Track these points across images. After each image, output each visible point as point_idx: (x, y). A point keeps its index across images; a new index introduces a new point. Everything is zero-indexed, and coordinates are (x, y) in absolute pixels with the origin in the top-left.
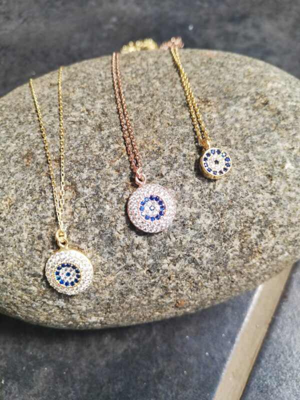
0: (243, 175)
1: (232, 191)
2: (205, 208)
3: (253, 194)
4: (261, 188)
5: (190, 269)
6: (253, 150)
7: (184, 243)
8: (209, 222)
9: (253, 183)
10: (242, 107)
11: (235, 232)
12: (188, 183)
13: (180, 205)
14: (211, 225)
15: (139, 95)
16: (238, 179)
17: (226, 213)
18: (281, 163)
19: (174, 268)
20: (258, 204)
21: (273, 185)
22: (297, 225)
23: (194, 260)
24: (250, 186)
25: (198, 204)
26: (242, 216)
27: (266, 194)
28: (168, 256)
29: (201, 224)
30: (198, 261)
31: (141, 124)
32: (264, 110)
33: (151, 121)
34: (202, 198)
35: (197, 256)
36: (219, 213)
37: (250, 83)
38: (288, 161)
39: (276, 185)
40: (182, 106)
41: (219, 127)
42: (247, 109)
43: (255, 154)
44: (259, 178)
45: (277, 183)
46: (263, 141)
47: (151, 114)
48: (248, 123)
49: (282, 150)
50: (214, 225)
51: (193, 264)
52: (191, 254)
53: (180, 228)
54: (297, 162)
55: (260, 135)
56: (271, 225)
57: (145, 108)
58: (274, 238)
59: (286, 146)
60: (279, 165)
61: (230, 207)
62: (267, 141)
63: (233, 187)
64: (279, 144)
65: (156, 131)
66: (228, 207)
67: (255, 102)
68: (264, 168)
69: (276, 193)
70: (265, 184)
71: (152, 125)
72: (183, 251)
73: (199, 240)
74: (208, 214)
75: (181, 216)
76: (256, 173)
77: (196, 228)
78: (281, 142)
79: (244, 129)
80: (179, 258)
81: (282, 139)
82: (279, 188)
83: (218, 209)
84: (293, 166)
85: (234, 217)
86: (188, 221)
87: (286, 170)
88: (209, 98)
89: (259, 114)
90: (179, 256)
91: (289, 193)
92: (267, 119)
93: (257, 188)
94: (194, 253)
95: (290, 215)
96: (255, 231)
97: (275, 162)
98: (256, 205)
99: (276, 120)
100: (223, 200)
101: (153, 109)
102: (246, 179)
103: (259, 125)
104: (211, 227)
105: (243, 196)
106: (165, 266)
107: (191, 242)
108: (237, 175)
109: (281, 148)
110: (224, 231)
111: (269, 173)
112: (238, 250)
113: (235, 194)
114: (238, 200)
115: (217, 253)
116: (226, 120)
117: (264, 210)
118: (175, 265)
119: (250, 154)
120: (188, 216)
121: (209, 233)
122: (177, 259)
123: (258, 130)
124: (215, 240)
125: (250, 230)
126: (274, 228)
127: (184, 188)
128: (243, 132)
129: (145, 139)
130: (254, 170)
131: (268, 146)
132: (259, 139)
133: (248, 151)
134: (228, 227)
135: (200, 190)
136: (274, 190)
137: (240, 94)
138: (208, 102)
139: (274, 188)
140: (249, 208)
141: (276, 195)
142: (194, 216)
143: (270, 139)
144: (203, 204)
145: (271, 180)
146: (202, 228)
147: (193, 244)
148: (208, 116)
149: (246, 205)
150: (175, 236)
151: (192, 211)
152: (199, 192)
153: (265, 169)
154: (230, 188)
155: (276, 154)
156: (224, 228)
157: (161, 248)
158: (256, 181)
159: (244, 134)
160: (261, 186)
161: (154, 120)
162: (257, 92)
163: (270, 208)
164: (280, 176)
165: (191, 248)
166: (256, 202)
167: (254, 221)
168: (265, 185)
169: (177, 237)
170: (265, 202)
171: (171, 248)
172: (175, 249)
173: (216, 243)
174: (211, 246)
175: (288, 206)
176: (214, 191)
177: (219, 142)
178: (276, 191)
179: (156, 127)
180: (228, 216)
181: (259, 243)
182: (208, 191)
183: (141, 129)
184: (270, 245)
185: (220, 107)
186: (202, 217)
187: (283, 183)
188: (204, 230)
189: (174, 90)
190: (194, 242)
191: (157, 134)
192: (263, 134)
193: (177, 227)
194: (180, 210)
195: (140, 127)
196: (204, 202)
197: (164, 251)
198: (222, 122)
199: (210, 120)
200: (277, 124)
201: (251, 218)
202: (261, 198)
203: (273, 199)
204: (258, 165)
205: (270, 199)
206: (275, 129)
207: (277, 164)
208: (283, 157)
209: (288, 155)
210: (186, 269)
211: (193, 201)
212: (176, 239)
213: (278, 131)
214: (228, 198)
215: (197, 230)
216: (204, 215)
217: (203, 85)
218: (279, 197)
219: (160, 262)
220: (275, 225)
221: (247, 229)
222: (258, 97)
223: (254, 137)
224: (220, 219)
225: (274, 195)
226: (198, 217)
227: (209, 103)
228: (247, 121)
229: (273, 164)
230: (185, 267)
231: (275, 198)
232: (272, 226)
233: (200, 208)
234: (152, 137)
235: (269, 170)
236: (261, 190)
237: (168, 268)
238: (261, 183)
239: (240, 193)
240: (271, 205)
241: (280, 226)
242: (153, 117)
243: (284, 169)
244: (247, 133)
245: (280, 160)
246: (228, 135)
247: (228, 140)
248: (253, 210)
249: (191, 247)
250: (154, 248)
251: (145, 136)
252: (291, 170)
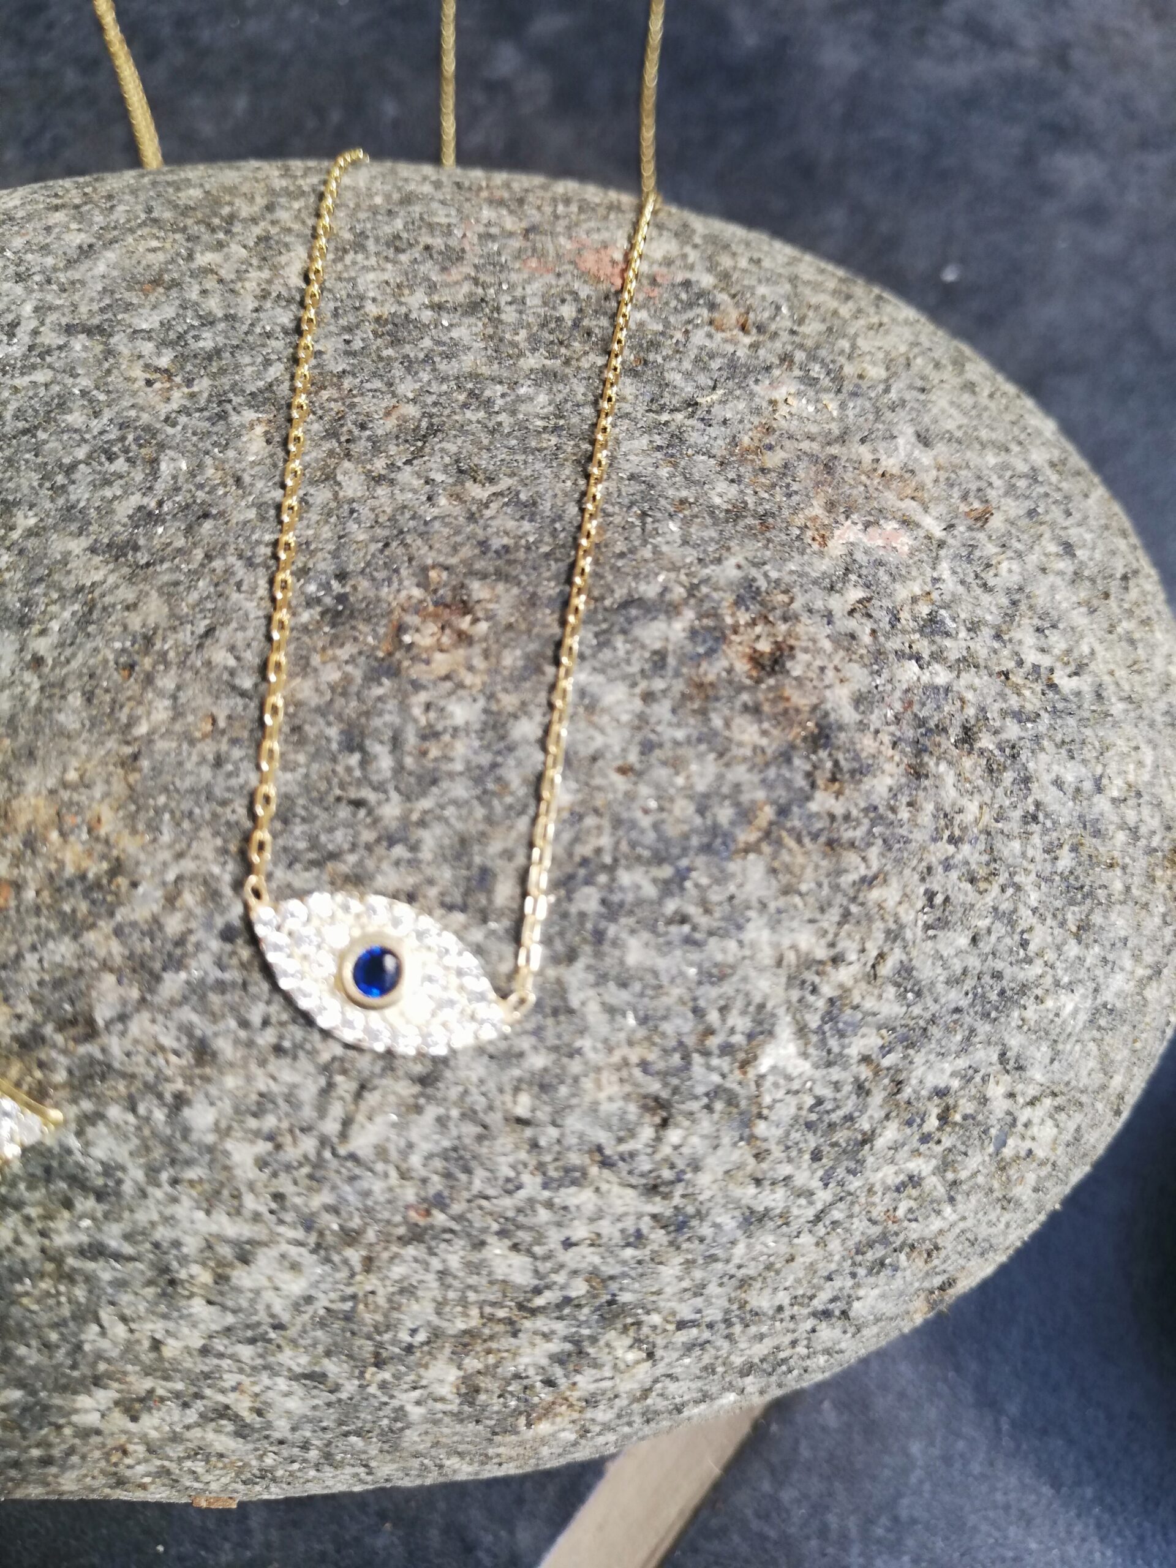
0: (508, 1088)
1: (438, 1164)
2: (281, 1222)
3: (545, 1186)
4: (598, 1158)
5: (210, 1436)
6: (598, 955)
7: (167, 1352)
8: (296, 1286)
9: (553, 1132)
10: (624, 677)
11: (437, 1336)
12: (213, 1091)
13: (158, 1194)
14: (309, 1299)
15: (136, 500)
16: (480, 1103)
17: (392, 1259)
18: (738, 1039)
19: (132, 1426)
20: (566, 1233)
21: (666, 1150)
22: (787, 1314)
23: (223, 1412)
24: (534, 1145)
25: (250, 1203)
26: (473, 1280)
27: (616, 1189)
28: (96, 1385)
29: (257, 1292)
30: (249, 1417)
31: (75, 700)
32: (746, 708)
33: (133, 687)
34: (275, 1175)
35: (242, 1406)
36: (355, 1256)
37: (736, 513)
38: (785, 1030)
39: (685, 1150)
40: (323, 614)
41: (460, 790)
42: (648, 697)
43: (602, 979)
44: (594, 1108)
45: (695, 1140)
46: (671, 906)
47: (148, 640)
48: (621, 783)
49: (761, 970)
50: (322, 1302)
51: (224, 1422)
52: (208, 1392)
53: (150, 1292)
54: (842, 1035)
55: (666, 872)
56: (629, 1320)
57: (127, 594)
58: (649, 1363)
59: (794, 947)
60: (727, 1049)
61: (416, 1235)
62: (693, 910)
63: (446, 1143)
64: (757, 931)
65: (135, 757)
66: (402, 1231)
67: (711, 653)
68: (634, 1059)
69: (679, 1190)
70: (620, 1140)
71: (123, 716)
72: (167, 1378)
73: (246, 1352)
74: (294, 1251)
75: (157, 1245)
76: (587, 1084)
77: (230, 1303)
78: (775, 924)
79: (590, 821)
80: (148, 1400)
81: (781, 902)
82: (697, 1168)
83: (350, 1237)
84: (805, 1055)
85: (431, 1278)
86: (195, 1269)
87: (762, 1077)
88: (478, 590)
89: (708, 738)
90: (151, 1392)
91: (752, 1190)
92: (740, 773)
93: (575, 1158)
94: (223, 1391)
95: (744, 1283)
96: (538, 1340)
97: (710, 1032)
98: (554, 1238)
99: (788, 784)
100: (382, 1199)
101: (166, 610)
102: (523, 1106)
103: (683, 808)
104: (310, 1309)
105: (491, 1192)
106: (92, 1419)
107: (205, 1351)
108: (482, 1081)
109: (766, 956)
110: (376, 1327)
111: (654, 1086)
112: (449, 1397)
113: (448, 1175)
114: (457, 1208)
115: (340, 1401)
116: (511, 749)
117: (597, 1260)
118: (134, 1419)
119: (576, 976)
120: (191, 1245)
121: (292, 1332)
122: (141, 1400)
123: (661, 838)
124: (328, 1354)
125: (515, 1334)
126: (645, 1330)
127: (187, 1112)
128: (576, 840)
129: (65, 795)
130: (575, 1066)
131: (688, 941)
132: (650, 891)
133: (571, 957)
134: (395, 1315)
135: (270, 1137)
136: (667, 1174)
137: (649, 590)
138: (466, 608)
139: (672, 1166)
140: (515, 1247)
141: (677, 1200)
142: (226, 1251)
143: (716, 896)
144: (274, 1206)
145: (665, 1123)
146: (261, 1307)
147: (216, 1361)
148: (428, 707)
149: (502, 1233)
150: (124, 1319)
151: (214, 1228)
152: (263, 1147)
153: (644, 1065)
154: (425, 1147)
155: (727, 988)
156: (379, 1317)
157: (60, 1355)
158: (574, 1123)
159: (585, 850)
160: (599, 1149)
161: (149, 680)
162: (749, 583)
163: (629, 1252)
164: (719, 1106)
165: (207, 1376)
166: (559, 1225)
167: (539, 1301)
168: (624, 1148)
169: (133, 1326)
170: (606, 1228)
171: (108, 1361)
172: (129, 1368)
173: (332, 1368)
174: (306, 1376)
175: (739, 1250)
176: (342, 1151)
177: (431, 882)
178: (679, 1180)
179: (142, 729)
180: (398, 1271)
181: (563, 1383)
182: (308, 1145)
183: (63, 733)
184: (627, 1385)
185: (511, 659)
186: (265, 1259)
187: (726, 1140)
188: (272, 1316)
189: (321, 495)
190: (221, 1356)
191: (133, 777)
192: (684, 863)
193: (137, 1285)
194: (155, 1217)
195: (61, 718)
196: (278, 1197)
197: (74, 1367)
198: (485, 759)
199: (430, 734)
200: (783, 811)
201: (517, 1288)
202: (589, 1209)
203: (654, 1217)
204: (606, 1041)
205: (640, 1216)
206: (767, 834)
207: (713, 1042)
208: (761, 1007)
209: (795, 994)
210: (188, 1435)
211: (222, 1184)
212: (131, 1331)
213: (775, 856)
214: (409, 1194)
215: (234, 1312)
216: (273, 1252)
217: (477, 492)
218: (690, 1210)
219: (57, 1400)
220: (656, 1319)
221: (500, 1328)
222: (744, 618)
223: (625, 878)
224: (359, 1278)
225: (666, 1196)
226: (245, 1259)
227: (465, 623)
228: (623, 771)
229: (690, 1041)
230: (188, 1427)
231: (669, 1212)
232: (638, 1324)
233: (256, 1217)
234: (98, 791)
235: (664, 1075)
236: (594, 1170)
237: (102, 1426)
238: (602, 1137)
239: (480, 1174)
240: (638, 1239)
241: (681, 1325)
242: (147, 663)
243: (752, 1073)
244: (598, 851)
245: (741, 1023)
246: (495, 847)
247: (485, 878)
248: (534, 1257)
249: (206, 1369)
250: (22, 1351)
251: (72, 776)
252: (789, 1078)
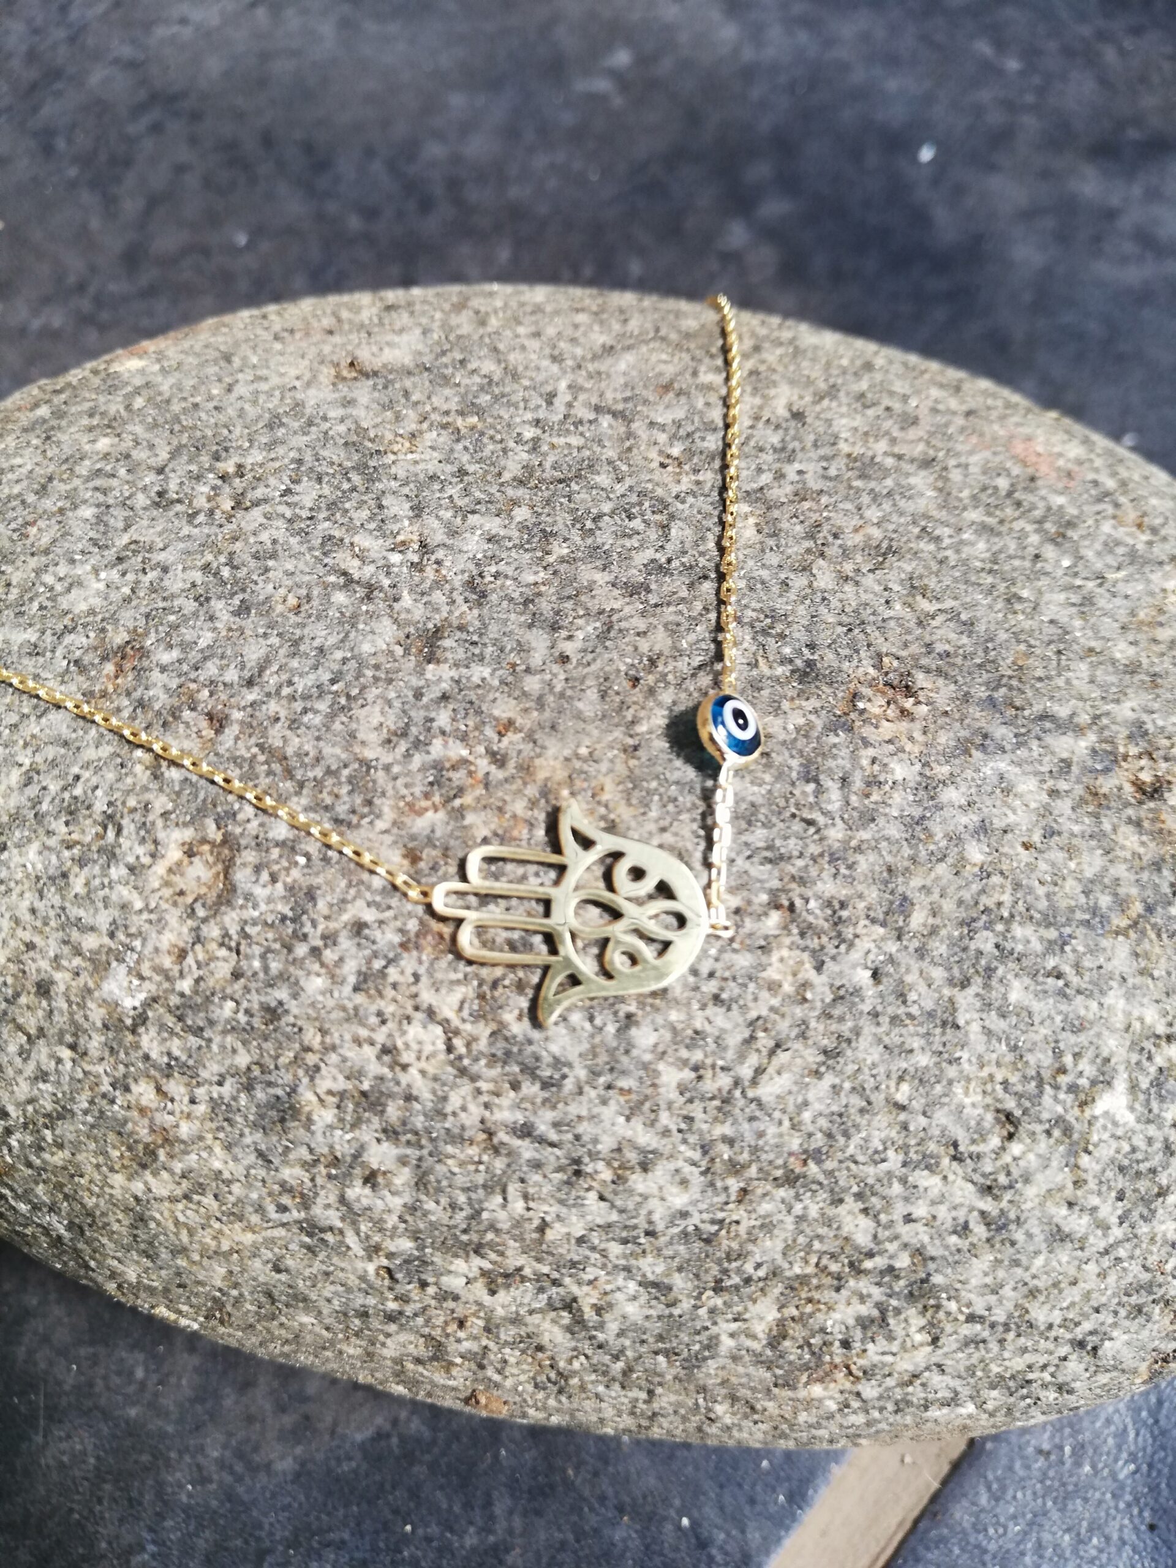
0: (894, 1076)
1: (823, 1123)
2: (685, 1141)
3: (905, 1164)
4: (952, 1151)
5: (547, 1325)
6: (987, 986)
7: (550, 1235)
8: (679, 1200)
9: (923, 1121)
10: (1036, 773)
11: (774, 1274)
12: (660, 1020)
13: (593, 1094)
14: (684, 1215)
15: (649, 554)
16: (870, 1083)
17: (765, 1195)
18: (1083, 1082)
19: (487, 1299)
20: (910, 1209)
21: (1007, 1159)
22: (1053, 1334)
23: (570, 1304)
24: (905, 1127)
25: (665, 1118)
26: (822, 1231)
27: (960, 1182)
28: (476, 1252)
29: (645, 1197)
30: (589, 1314)
31: (592, 694)
32: (1130, 821)
33: (637, 695)
34: (691, 1101)
35: (588, 1299)
36: (734, 1184)
37: (1132, 668)
38: (1121, 1084)
39: (1022, 1163)
40: (793, 672)
41: (894, 831)
42: (1053, 793)
43: (987, 1006)
44: (960, 1109)
45: (1031, 1157)
46: (1051, 962)
47: (653, 662)
48: (1025, 856)
49: (1112, 1030)
50: (695, 1219)
51: (565, 1314)
52: (567, 1280)
53: (559, 1176)
54: (1162, 1099)
55: (1052, 934)
56: (932, 1302)
57: (641, 624)
58: (929, 1349)
59: (1141, 1019)
60: (1073, 1088)
61: (790, 1179)
62: (1067, 969)
63: (835, 1108)
64: (1115, 999)
65: (636, 748)
66: (779, 1173)
67: (1106, 771)
68: (999, 1078)
69: (1008, 1196)
70: (974, 1142)
71: (629, 715)
72: (538, 1260)
73: (615, 1249)
74: (687, 1169)
75: (577, 1137)
76: (958, 1089)
77: (619, 1203)
78: (1129, 996)
79: (996, 879)
80: (515, 1276)
81: (1138, 980)
82: (1027, 1180)
83: (735, 1168)
84: (1132, 1109)
85: (789, 1220)
86: (601, 1165)
87: (1095, 1118)
88: (921, 679)
89: (1097, 836)
90: (519, 1269)
91: (1064, 1211)
92: (1120, 870)
93: (932, 1147)
94: (579, 1283)
95: (1033, 1293)
96: (855, 1300)
97: (1062, 1070)
98: (900, 1210)
99: (1156, 886)
100: (772, 1142)
101: (669, 642)
102: (903, 1093)
103: (1071, 886)
104: (683, 1223)
105: (861, 1158)
106: (455, 1283)
107: (581, 1241)
108: (874, 1065)
109: (1119, 1021)
110: (728, 1255)
111: (1010, 1104)
112: (761, 1335)
113: (830, 1135)
114: (829, 1165)
115: (671, 1315)
116: (940, 808)
117: (926, 1239)
118: (493, 1293)
119: (966, 1000)
120: (606, 1145)
121: (663, 1240)
122: (506, 1276)
123: (1053, 907)
124: (680, 1269)
125: (838, 1290)
126: (941, 1315)
127: (634, 1031)
128: (983, 891)
129: (578, 764)
130: (952, 1072)
131: (1062, 994)
132: (1037, 946)
133: (965, 984)
134: (750, 1247)
135: (696, 1069)
136: (1003, 1179)
137: (1062, 711)
138: (909, 691)
139: (1008, 1174)
140: (865, 1211)
141: (1004, 1204)
142: (632, 1156)
143: (1088, 962)
144: (683, 1126)
145: (1011, 1136)
146: (643, 1212)
147: (588, 1253)
148: (874, 761)
149: (859, 1196)
150: (526, 1197)
151: (629, 1134)
152: (688, 1075)
153: (1005, 1083)
154: (818, 1107)
155: (1082, 1038)
156: (735, 1245)
157: (460, 1216)
158: (941, 1117)
159: (986, 901)
160: (955, 1145)
161: (651, 692)
162: (1140, 724)
163: (953, 1239)
164: (1057, 1133)
165: (573, 1264)
166: (906, 1199)
167: (868, 1264)
168: (974, 1148)
169: (531, 1204)
170: (942, 1211)
171: (497, 1231)
172: (511, 1243)
173: (679, 1282)
174: (655, 1285)
175: (1039, 1261)
176: (750, 1094)
177: (861, 896)
178: (1011, 1187)
179: (642, 728)
180: (766, 1207)
181: (857, 1346)
182: (725, 1081)
183: (579, 716)
184: (905, 1365)
185: (944, 739)
186: (661, 1172)
187: (1054, 1164)
188: (650, 1222)
189: (799, 582)
190: (593, 1249)
191: (633, 763)
192: (1067, 930)
193: (548, 1169)
194: (584, 1113)
195: (580, 705)
196: (689, 1119)
197: (465, 1231)
198: (917, 812)
199: (873, 782)
200: (1150, 909)
201: (857, 1248)
202: (934, 1193)
203: (983, 1213)
204: (980, 1057)
205: (971, 1209)
206: (1135, 924)
207: (1063, 1080)
208: (1107, 1060)
209: (1135, 1057)
210: (529, 1319)
211: (647, 1098)
212: (529, 1209)
213: (1139, 942)
214: (795, 1143)
215: (622, 1211)
216: (672, 1166)
217: (926, 606)
218: (1012, 1215)
219: (438, 1259)
220: (953, 1306)
221: (828, 1281)
222: (1133, 751)
223: (1018, 931)
224: (731, 1206)
225: (996, 1198)
226: (645, 1167)
227: (909, 703)
228: (1026, 846)
229: (1046, 1074)
230: (531, 1312)
231: (995, 1213)
232: (938, 1307)
233: (666, 1133)
234: (604, 766)
235: (1019, 1096)
236: (946, 1161)
237: (462, 1293)
238: (962, 1136)
239: (856, 1139)
240: (963, 1230)
241: (971, 1318)
242: (651, 679)
243: (1088, 1113)
244: (999, 904)
245: (1087, 1067)
246: (916, 882)
247: (905, 905)
248: (878, 1223)
249: (576, 1258)
250: (430, 1205)
251: (583, 751)
252: (1115, 1124)
